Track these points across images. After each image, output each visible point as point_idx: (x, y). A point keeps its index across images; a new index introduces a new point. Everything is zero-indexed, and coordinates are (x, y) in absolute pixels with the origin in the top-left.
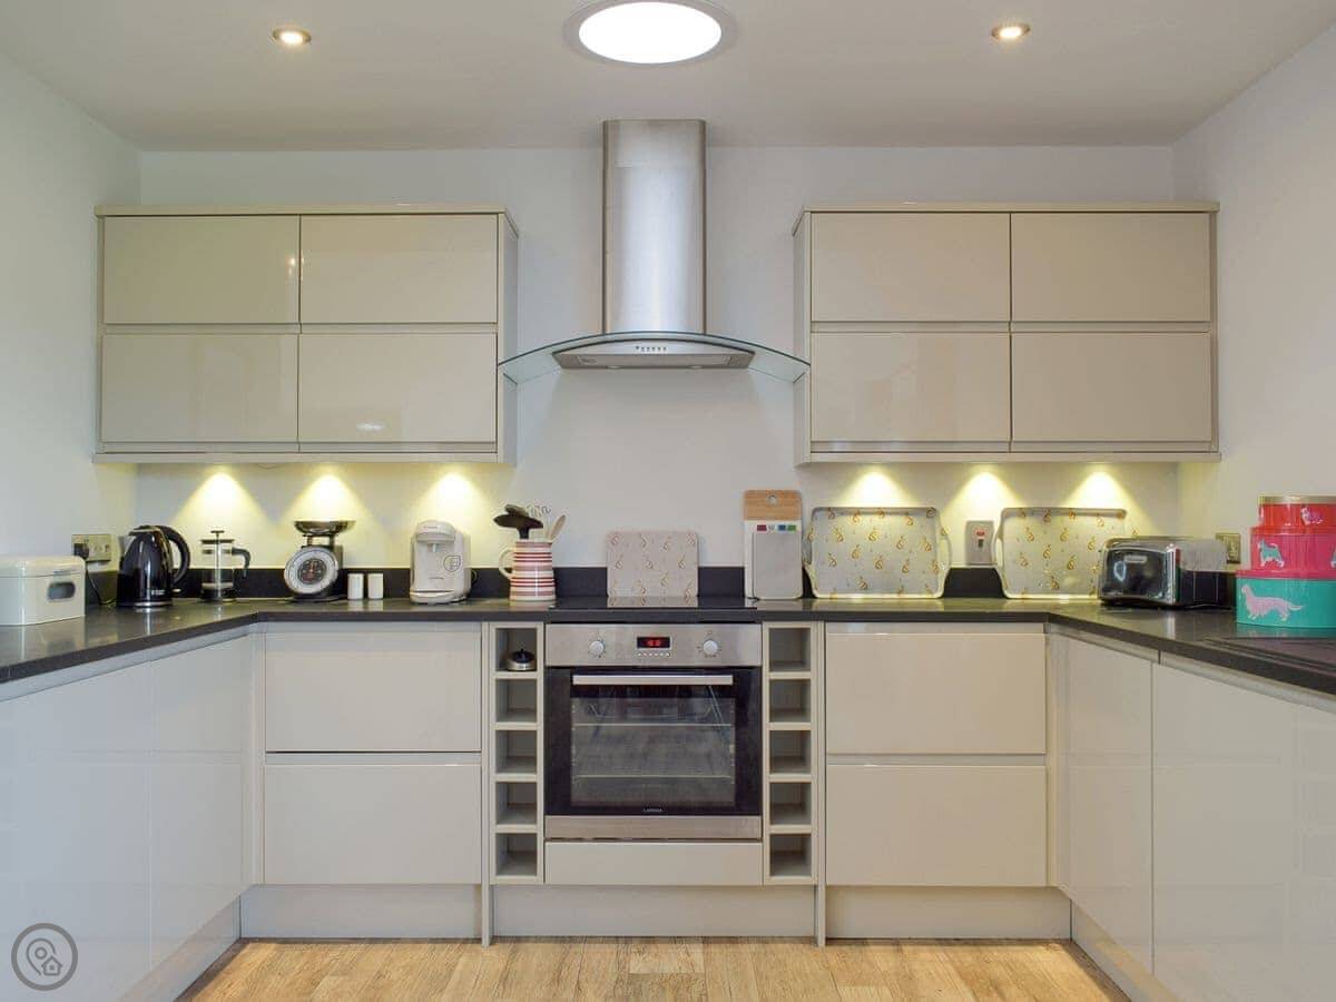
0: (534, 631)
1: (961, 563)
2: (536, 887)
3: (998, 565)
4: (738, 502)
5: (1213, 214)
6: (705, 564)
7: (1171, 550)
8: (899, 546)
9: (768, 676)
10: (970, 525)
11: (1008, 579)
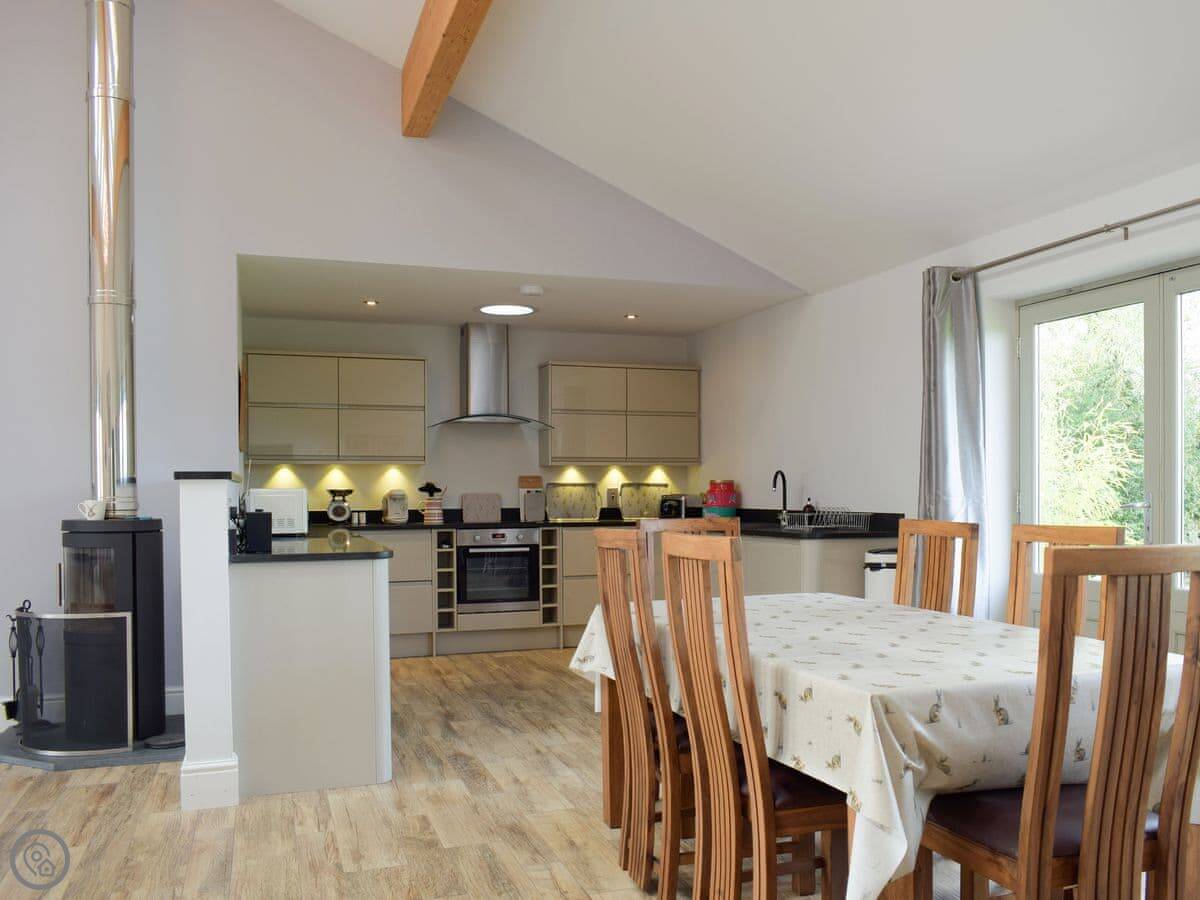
0: (451, 533)
1: (605, 506)
2: (454, 632)
3: (620, 506)
4: (515, 482)
5: (699, 372)
6: (504, 507)
7: (683, 499)
8: (582, 499)
9: (541, 548)
10: (609, 490)
11: (623, 511)
